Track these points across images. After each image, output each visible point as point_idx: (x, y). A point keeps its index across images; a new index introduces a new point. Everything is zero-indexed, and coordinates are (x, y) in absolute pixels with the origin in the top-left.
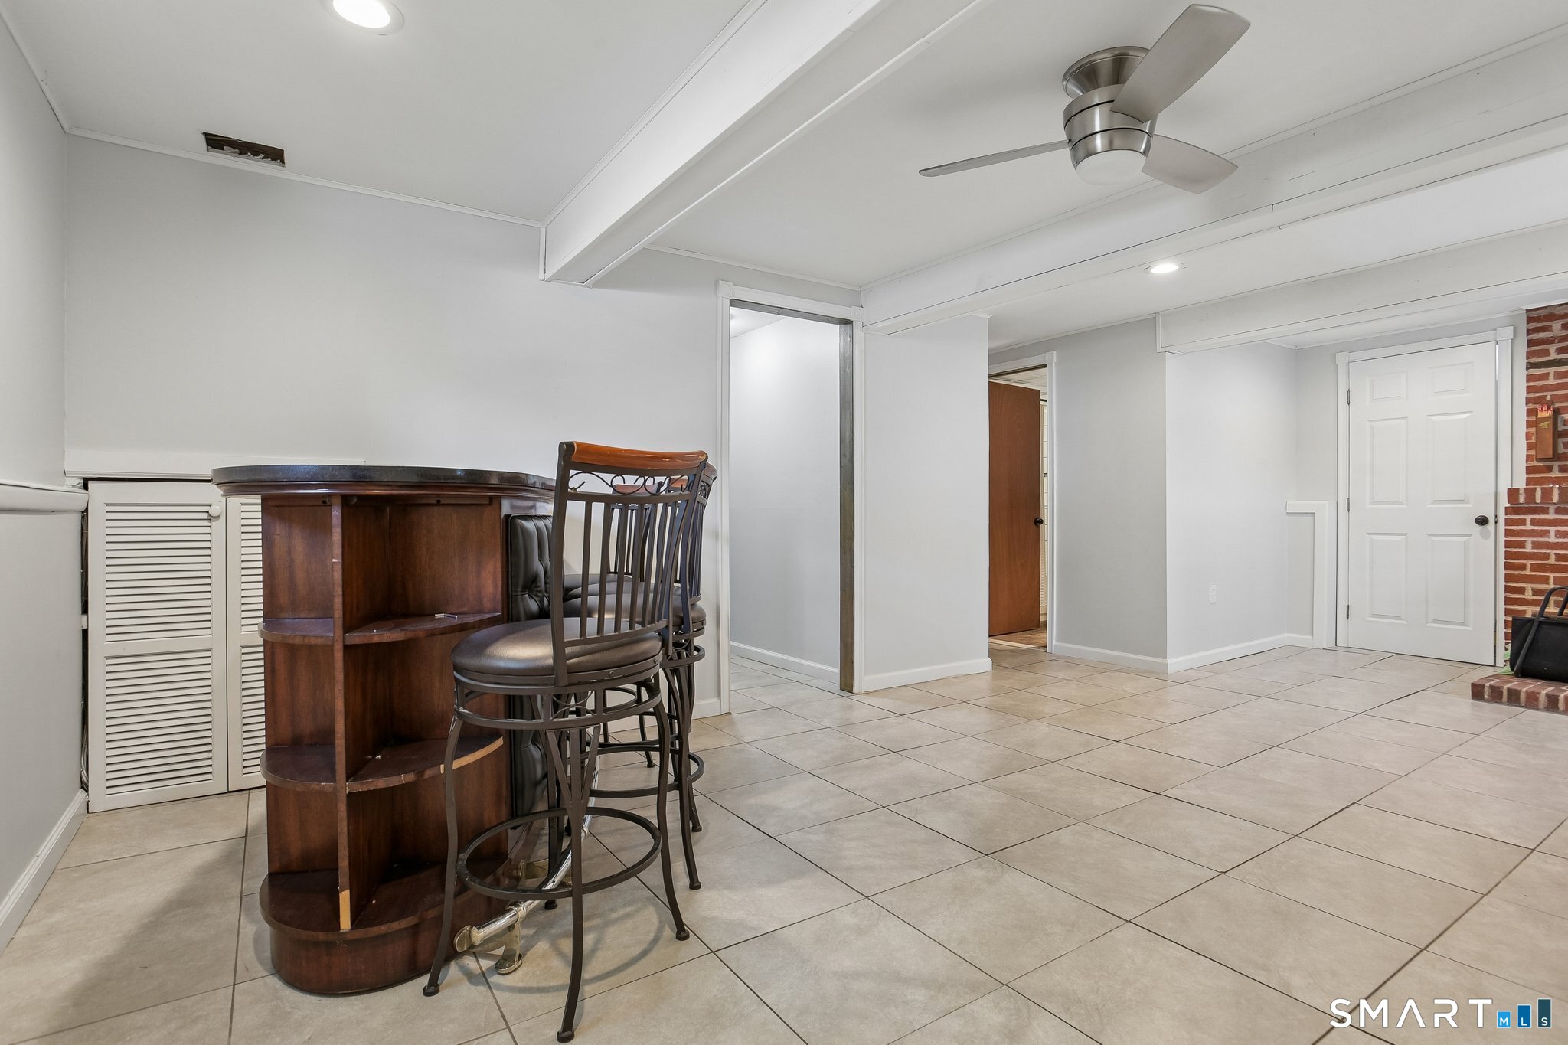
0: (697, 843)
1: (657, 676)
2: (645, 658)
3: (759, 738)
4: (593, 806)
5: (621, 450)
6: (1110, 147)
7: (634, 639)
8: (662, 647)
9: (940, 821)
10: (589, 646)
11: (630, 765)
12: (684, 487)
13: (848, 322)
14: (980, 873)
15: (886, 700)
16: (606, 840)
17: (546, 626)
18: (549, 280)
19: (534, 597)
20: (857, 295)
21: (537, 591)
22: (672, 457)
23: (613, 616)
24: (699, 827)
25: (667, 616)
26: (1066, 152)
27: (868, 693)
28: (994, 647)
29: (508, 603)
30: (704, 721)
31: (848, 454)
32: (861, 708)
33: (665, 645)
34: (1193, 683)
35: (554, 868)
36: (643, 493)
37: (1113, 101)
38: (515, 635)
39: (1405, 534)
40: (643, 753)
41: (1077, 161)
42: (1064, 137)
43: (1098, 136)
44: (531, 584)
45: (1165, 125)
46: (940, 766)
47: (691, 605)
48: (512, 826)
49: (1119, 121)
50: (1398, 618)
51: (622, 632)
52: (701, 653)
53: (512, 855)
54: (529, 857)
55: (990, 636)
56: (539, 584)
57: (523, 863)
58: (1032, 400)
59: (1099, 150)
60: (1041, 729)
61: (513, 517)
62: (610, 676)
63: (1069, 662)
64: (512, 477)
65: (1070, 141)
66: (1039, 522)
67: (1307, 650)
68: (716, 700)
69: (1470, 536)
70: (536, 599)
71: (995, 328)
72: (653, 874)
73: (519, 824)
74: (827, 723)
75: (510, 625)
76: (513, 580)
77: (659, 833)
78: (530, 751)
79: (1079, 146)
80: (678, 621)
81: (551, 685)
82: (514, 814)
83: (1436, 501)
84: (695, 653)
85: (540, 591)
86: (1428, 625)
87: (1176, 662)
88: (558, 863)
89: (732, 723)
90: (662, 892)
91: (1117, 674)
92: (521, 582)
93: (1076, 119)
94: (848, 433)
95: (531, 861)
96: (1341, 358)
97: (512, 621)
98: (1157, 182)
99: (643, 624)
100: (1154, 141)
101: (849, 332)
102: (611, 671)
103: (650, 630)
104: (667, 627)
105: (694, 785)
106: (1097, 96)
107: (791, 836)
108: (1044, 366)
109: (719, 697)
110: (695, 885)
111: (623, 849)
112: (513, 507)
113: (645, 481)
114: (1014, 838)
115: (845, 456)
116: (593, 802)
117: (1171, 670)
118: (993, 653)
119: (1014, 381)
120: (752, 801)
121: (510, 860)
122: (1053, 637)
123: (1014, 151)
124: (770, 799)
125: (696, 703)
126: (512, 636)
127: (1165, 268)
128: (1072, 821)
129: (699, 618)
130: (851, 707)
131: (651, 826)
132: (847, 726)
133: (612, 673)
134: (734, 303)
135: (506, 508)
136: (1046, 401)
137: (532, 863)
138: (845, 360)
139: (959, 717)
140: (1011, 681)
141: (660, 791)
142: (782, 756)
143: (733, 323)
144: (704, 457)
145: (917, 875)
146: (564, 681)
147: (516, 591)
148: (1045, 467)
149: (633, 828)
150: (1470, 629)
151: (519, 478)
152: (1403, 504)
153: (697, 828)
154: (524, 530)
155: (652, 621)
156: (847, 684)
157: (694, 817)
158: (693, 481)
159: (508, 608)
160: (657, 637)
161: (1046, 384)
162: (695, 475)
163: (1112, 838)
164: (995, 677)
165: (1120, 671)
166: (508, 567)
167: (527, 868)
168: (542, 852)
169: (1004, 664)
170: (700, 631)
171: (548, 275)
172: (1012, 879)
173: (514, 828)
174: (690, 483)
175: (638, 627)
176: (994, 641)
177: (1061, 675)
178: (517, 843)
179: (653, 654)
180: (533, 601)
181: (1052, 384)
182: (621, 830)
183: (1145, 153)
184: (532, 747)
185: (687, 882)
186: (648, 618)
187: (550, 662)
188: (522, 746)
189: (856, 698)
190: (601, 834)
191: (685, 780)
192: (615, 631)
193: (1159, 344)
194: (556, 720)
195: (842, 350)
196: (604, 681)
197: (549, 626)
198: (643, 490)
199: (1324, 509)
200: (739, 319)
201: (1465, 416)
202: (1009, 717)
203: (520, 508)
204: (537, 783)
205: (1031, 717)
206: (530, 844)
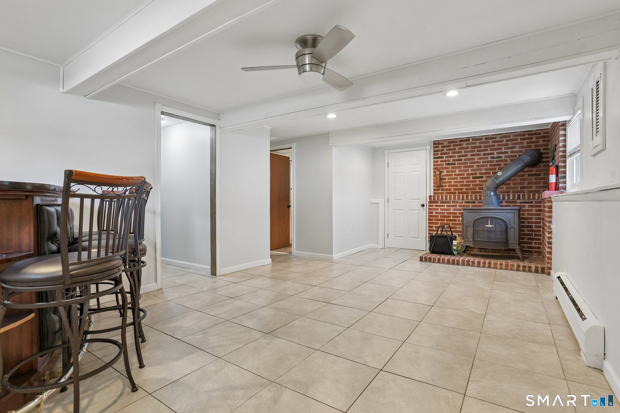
0: (143, 347)
1: (121, 275)
2: (115, 268)
3: (174, 298)
4: (89, 338)
5: (99, 175)
6: (311, 70)
7: (108, 260)
8: (123, 262)
9: (249, 323)
10: (83, 265)
11: (111, 317)
12: (134, 191)
13: (214, 126)
14: (265, 341)
15: (230, 278)
16: (96, 354)
17: (59, 257)
18: (66, 93)
19: (55, 243)
20: (218, 115)
21: (57, 240)
22: (127, 178)
23: (96, 250)
24: (145, 340)
25: (125, 249)
26: (296, 69)
27: (222, 275)
28: (273, 254)
29: (38, 247)
30: (149, 293)
31: (213, 179)
32: (219, 282)
33: (124, 261)
34: (341, 263)
35: (65, 371)
36: (112, 194)
37: (312, 54)
38: (40, 262)
39: (403, 210)
40: (118, 311)
41: (300, 73)
42: (296, 64)
43: (307, 65)
44: (53, 237)
45: (330, 65)
46: (251, 301)
47: (139, 243)
48: (40, 355)
49: (314, 61)
50: (401, 237)
51: (101, 257)
52: (145, 264)
53: (40, 370)
54: (52, 369)
55: (271, 250)
56: (57, 237)
57: (48, 372)
58: (287, 160)
59: (308, 70)
60: (289, 283)
61: (41, 205)
62: (94, 277)
63: (300, 258)
64: (42, 186)
65: (297, 65)
66: (289, 206)
67: (376, 249)
68: (155, 284)
69: (420, 210)
70: (56, 244)
71: (272, 132)
72: (120, 365)
73: (46, 353)
74: (205, 289)
75: (38, 257)
76: (41, 236)
77: (122, 346)
78: (52, 317)
79: (301, 68)
80: (133, 250)
81: (61, 284)
82: (41, 348)
83: (411, 199)
84: (142, 264)
85: (58, 240)
86: (409, 239)
87: (336, 256)
88: (68, 368)
89: (163, 293)
90: (125, 373)
91: (316, 261)
92: (46, 236)
93: (300, 58)
94: (213, 171)
95: (53, 370)
96: (386, 151)
97: (41, 255)
98: (328, 85)
99: (113, 253)
100: (326, 70)
101: (214, 130)
102: (95, 275)
103: (116, 255)
104: (126, 254)
105: (142, 321)
106: (307, 51)
107: (188, 338)
108: (291, 148)
109: (156, 282)
110: (142, 366)
111: (106, 356)
112: (42, 200)
113: (113, 189)
114: (278, 326)
115: (212, 180)
116: (89, 337)
117: (334, 259)
118: (272, 256)
119: (280, 153)
120: (171, 325)
121: (39, 373)
122: (294, 249)
123: (277, 66)
124: (177, 324)
125: (142, 287)
126: (39, 263)
127: (332, 116)
128: (299, 317)
129: (143, 249)
130: (215, 282)
131: (119, 343)
132: (214, 289)
133: (96, 276)
134: (163, 113)
135: (38, 200)
136: (291, 161)
137: (53, 371)
138: (212, 141)
139: (259, 282)
140: (279, 266)
141: (123, 328)
142: (185, 305)
143: (163, 122)
144: (144, 179)
145: (241, 345)
146: (69, 282)
147: (43, 241)
148: (291, 186)
149: (109, 346)
150: (420, 239)
151: (44, 186)
152: (402, 200)
153: (143, 341)
154: (49, 212)
155: (118, 251)
156: (214, 272)
157: (142, 336)
158: (138, 189)
159: (38, 249)
160: (120, 259)
161: (291, 155)
162: (139, 186)
163: (313, 321)
164: (273, 266)
165: (317, 260)
166: (38, 229)
167: (50, 374)
168: (59, 365)
169: (276, 260)
170: (144, 254)
171: (65, 90)
172: (278, 342)
173: (42, 356)
174: (137, 190)
175: (110, 254)
176: (272, 252)
177: (297, 263)
178: (43, 363)
179: (118, 266)
180: (54, 245)
181: (294, 155)
182: (105, 347)
183: (323, 74)
184: (53, 316)
185: (138, 365)
186: (115, 250)
187: (61, 273)
188: (47, 315)
189: (218, 278)
190: (93, 351)
191: (137, 321)
192: (98, 257)
193: (330, 143)
194: (64, 301)
195: (211, 137)
196: (92, 280)
197: (60, 257)
198: (112, 193)
199: (381, 201)
200: (165, 121)
201: (419, 172)
202: (277, 280)
203: (46, 201)
204: (56, 332)
205: (285, 280)
206: (53, 362)
